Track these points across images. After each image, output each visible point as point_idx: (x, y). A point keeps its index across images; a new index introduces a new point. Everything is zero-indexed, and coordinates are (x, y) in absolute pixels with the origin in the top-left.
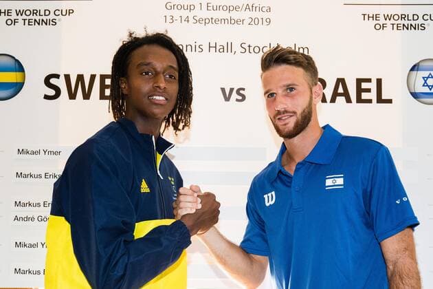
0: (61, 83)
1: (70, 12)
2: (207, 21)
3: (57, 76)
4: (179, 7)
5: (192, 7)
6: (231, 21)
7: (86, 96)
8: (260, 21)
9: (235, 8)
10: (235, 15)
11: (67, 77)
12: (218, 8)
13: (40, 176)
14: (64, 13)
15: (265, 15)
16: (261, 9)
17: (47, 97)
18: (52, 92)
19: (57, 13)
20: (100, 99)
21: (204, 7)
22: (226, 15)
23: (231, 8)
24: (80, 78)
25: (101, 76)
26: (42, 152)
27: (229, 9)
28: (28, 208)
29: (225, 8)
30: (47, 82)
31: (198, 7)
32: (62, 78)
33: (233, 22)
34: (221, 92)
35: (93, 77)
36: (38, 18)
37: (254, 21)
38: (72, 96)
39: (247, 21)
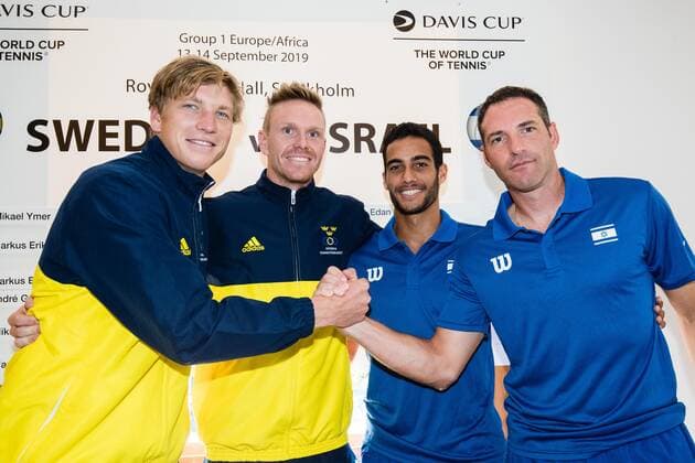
0: (49, 131)
1: (60, 44)
2: (231, 57)
3: (44, 123)
4: (197, 39)
5: (213, 40)
6: (260, 57)
7: (82, 147)
8: (296, 57)
9: (266, 42)
10: (266, 50)
11: (57, 124)
12: (245, 41)
13: (24, 246)
14: (52, 46)
15: (301, 50)
16: (296, 43)
17: (31, 148)
18: (38, 143)
19: (43, 45)
20: (100, 150)
21: (228, 39)
22: (254, 49)
23: (261, 42)
24: (74, 125)
25: (101, 122)
26: (26, 216)
27: (258, 42)
28: (8, 285)
29: (253, 41)
30: (31, 129)
31: (219, 39)
32: (51, 125)
33: (263, 57)
34: (250, 142)
35: (90, 124)
36: (18, 51)
37: (288, 57)
38: (64, 147)
39: (280, 57)
